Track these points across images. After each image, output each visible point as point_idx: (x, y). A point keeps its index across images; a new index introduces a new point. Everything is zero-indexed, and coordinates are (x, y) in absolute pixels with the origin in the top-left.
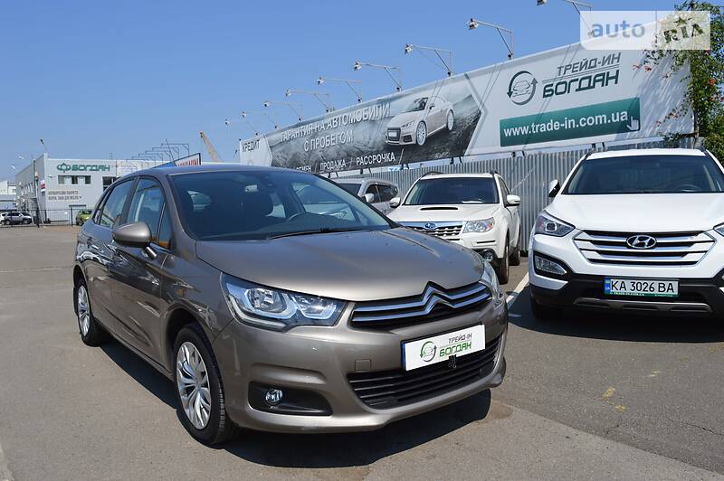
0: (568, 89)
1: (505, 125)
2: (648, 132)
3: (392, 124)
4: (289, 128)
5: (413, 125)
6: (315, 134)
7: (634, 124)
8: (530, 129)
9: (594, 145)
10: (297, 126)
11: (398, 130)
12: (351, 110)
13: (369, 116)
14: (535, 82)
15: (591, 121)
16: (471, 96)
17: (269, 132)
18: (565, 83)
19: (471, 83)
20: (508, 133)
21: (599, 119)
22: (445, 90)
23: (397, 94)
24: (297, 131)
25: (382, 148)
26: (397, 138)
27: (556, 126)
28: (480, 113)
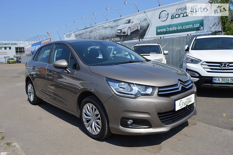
0: (179, 16)
1: (158, 28)
2: (206, 30)
3: (118, 28)
4: (82, 30)
5: (126, 29)
6: (91, 32)
7: (202, 28)
8: (166, 29)
9: (188, 35)
10: (85, 29)
11: (121, 30)
12: (104, 23)
13: (111, 25)
14: (168, 14)
15: (187, 27)
16: (146, 18)
17: (75, 31)
18: (179, 14)
19: (146, 15)
20: (159, 31)
21: (190, 26)
22: (137, 16)
23: (120, 18)
24: (85, 30)
25: (115, 36)
26: (121, 33)
27: (175, 29)
28: (149, 24)
